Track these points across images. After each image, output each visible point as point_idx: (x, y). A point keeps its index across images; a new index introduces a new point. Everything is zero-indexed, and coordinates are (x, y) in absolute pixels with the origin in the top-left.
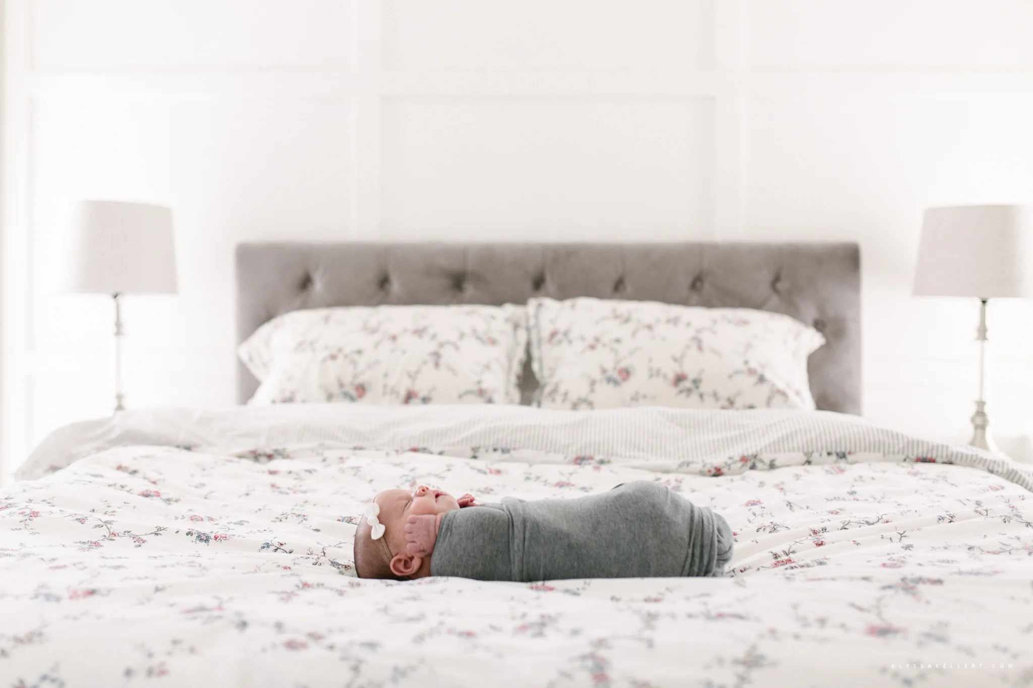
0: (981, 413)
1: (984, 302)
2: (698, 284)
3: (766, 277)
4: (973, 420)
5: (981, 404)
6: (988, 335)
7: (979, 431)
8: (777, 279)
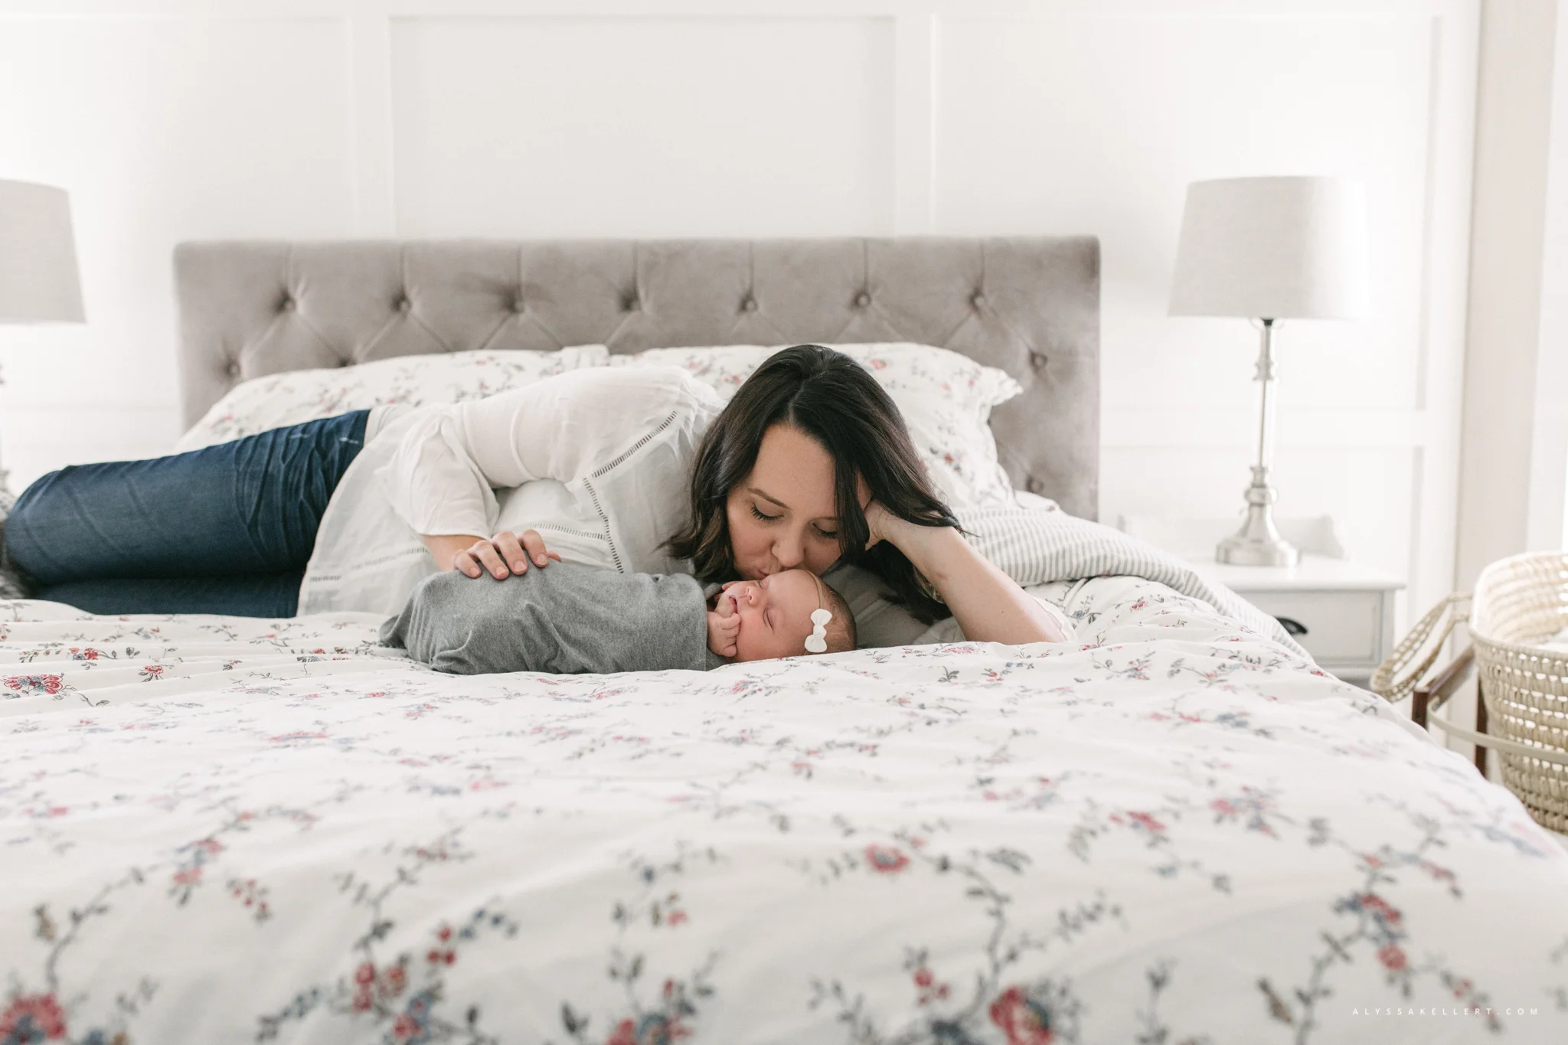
0: (1259, 485)
1: (1268, 323)
2: (863, 300)
3: (961, 288)
4: (1247, 494)
5: (1260, 471)
6: (1273, 371)
7: (1256, 510)
8: (977, 293)
